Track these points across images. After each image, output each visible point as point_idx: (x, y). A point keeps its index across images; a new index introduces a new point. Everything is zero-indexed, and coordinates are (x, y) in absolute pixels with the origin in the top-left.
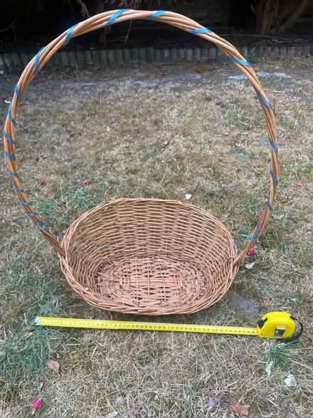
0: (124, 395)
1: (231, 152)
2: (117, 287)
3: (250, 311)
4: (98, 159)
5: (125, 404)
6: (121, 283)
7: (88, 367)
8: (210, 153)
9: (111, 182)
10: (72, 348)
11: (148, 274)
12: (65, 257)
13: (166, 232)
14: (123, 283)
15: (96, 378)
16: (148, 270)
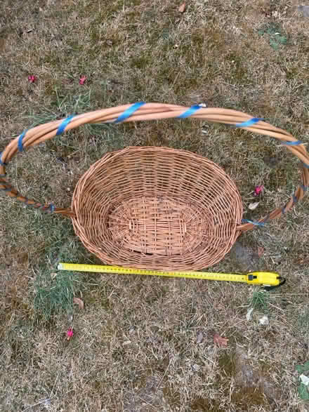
0: (135, 328)
1: (264, 30)
2: (127, 231)
3: (244, 258)
4: (95, 37)
5: (136, 334)
6: (130, 228)
7: (106, 305)
8: (237, 30)
9: (114, 82)
10: (92, 288)
11: (155, 218)
12: (76, 218)
13: (175, 177)
14: (132, 227)
15: (113, 313)
16: (155, 213)
